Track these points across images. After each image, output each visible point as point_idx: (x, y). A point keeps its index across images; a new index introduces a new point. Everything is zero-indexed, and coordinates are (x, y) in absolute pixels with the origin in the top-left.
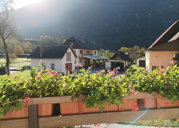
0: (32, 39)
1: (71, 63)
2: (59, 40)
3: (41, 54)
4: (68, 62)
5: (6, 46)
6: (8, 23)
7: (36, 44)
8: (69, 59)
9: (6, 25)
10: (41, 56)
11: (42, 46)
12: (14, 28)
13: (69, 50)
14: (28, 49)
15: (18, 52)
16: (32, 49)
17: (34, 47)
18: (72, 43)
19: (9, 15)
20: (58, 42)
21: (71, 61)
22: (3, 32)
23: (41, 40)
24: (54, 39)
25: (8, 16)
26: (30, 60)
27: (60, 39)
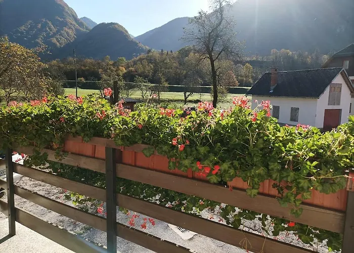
0: (254, 59)
1: (340, 110)
2: (312, 58)
3: (272, 88)
4: (331, 107)
5: (216, 72)
6: (221, 31)
7: (261, 67)
8: (334, 99)
9: (217, 36)
10: (271, 91)
11: (276, 70)
12: (229, 39)
13: (338, 80)
14: (246, 77)
15: (230, 83)
16: (252, 77)
17: (256, 72)
18: (347, 62)
19: (224, 16)
20: (309, 60)
21: (339, 104)
22: (212, 49)
23: (271, 58)
24: (300, 55)
25: (222, 19)
26: (250, 97)
27: (314, 55)
